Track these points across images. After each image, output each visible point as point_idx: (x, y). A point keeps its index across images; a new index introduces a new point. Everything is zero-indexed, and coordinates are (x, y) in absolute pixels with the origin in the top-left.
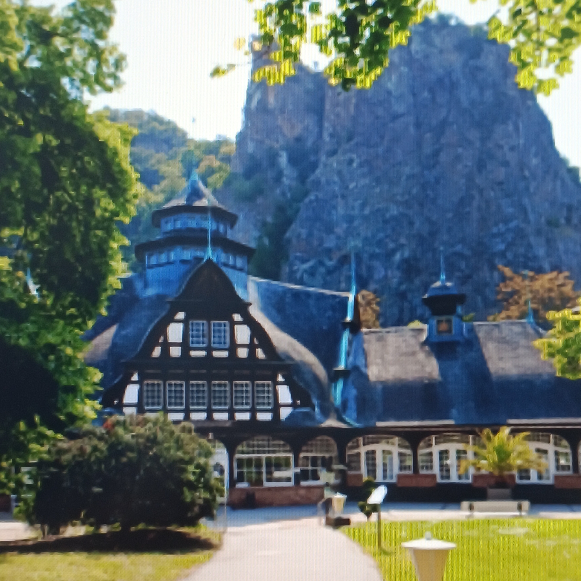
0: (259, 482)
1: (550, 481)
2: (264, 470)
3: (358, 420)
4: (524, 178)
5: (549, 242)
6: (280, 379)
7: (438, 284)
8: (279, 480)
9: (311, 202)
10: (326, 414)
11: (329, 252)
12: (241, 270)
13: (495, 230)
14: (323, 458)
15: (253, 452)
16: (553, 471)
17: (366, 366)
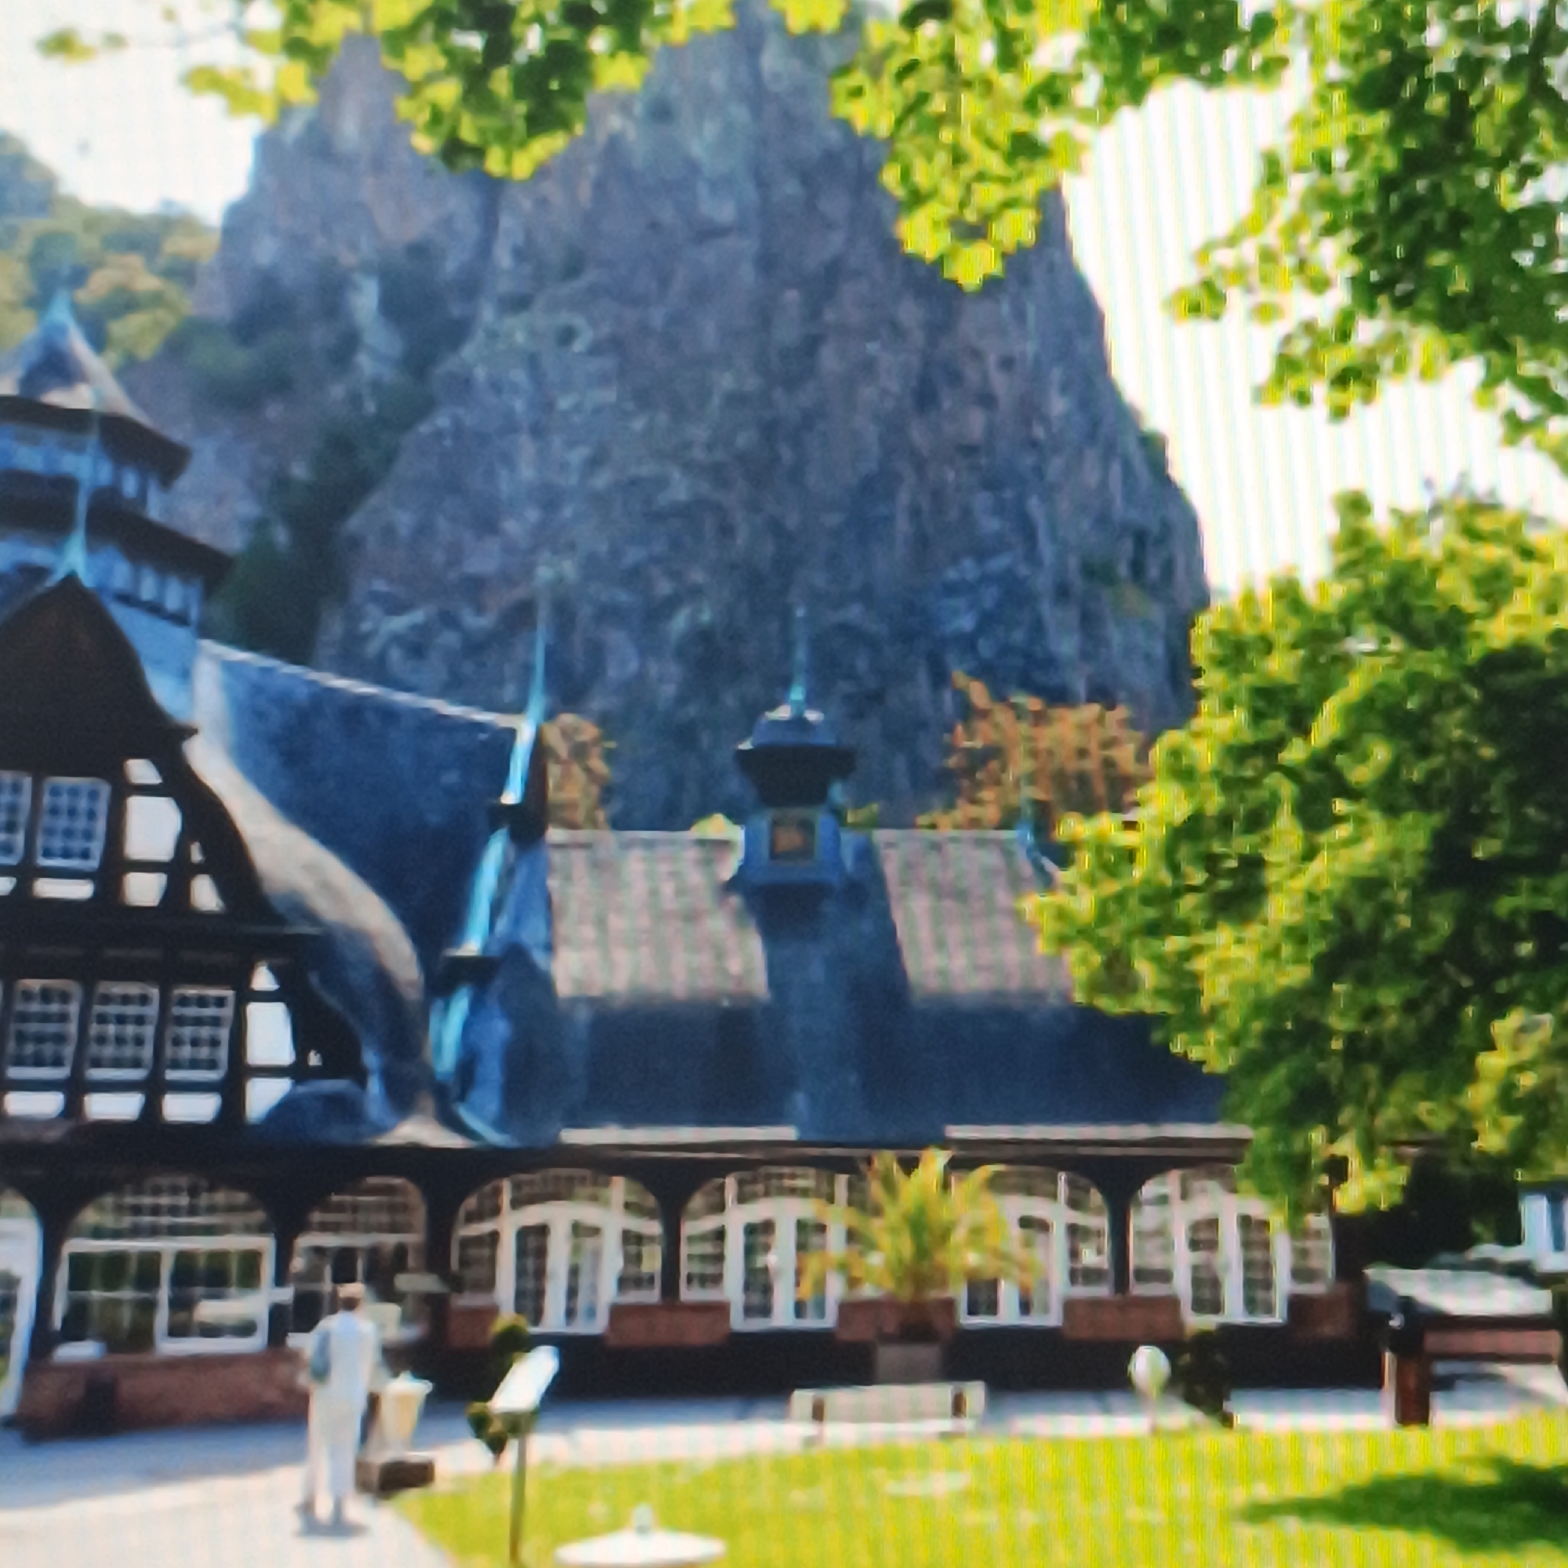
0: (141, 1337)
1: (1051, 1318)
2: (164, 1294)
3: (501, 1124)
4: (1034, 444)
5: (1089, 622)
6: (263, 979)
7: (783, 713)
8: (211, 1331)
9: (439, 435)
10: (402, 1101)
11: (475, 588)
12: (179, 619)
13: (952, 574)
14: (374, 1252)
15: (135, 1232)
16: (1059, 1286)
17: (549, 948)
